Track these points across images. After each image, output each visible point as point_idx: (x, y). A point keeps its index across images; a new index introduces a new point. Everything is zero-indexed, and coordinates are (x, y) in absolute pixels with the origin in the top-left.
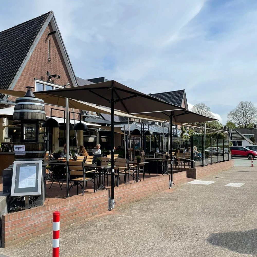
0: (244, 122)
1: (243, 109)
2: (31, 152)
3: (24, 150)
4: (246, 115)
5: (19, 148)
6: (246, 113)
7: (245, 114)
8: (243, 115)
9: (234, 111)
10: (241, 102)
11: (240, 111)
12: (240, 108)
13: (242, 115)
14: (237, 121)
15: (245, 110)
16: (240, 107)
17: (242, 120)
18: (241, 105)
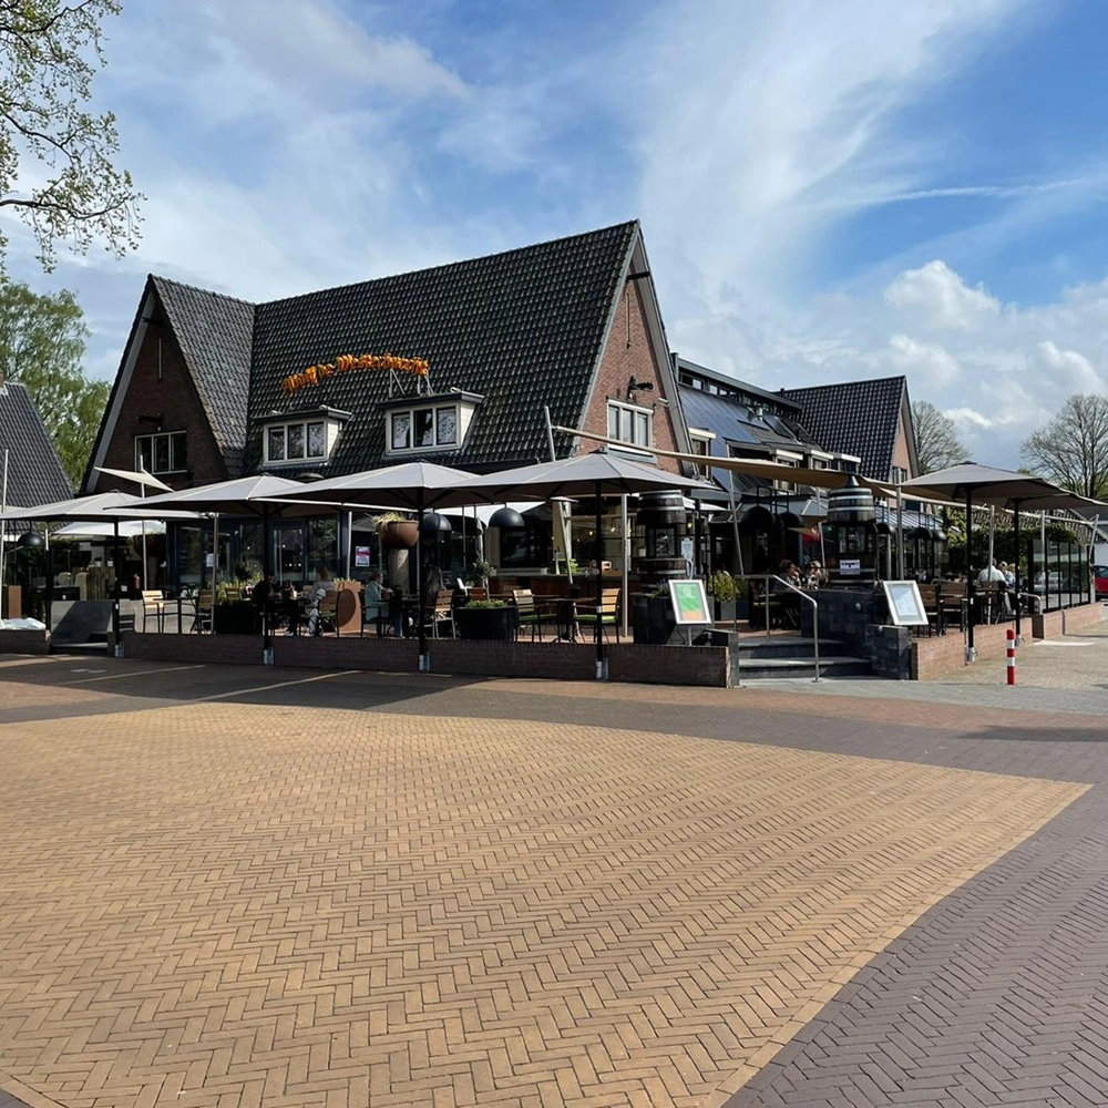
0: (1085, 475)
1: (1080, 426)
2: (867, 570)
3: (858, 566)
4: (1093, 447)
5: (850, 565)
6: (1094, 441)
7: (1090, 445)
8: (1083, 446)
9: (1048, 433)
10: (1075, 398)
11: (1071, 433)
12: (1069, 419)
13: (1080, 448)
14: (1058, 471)
15: (1089, 428)
16: (1072, 417)
17: (1077, 466)
18: (1074, 410)
